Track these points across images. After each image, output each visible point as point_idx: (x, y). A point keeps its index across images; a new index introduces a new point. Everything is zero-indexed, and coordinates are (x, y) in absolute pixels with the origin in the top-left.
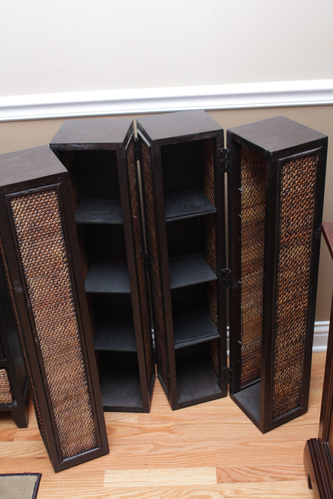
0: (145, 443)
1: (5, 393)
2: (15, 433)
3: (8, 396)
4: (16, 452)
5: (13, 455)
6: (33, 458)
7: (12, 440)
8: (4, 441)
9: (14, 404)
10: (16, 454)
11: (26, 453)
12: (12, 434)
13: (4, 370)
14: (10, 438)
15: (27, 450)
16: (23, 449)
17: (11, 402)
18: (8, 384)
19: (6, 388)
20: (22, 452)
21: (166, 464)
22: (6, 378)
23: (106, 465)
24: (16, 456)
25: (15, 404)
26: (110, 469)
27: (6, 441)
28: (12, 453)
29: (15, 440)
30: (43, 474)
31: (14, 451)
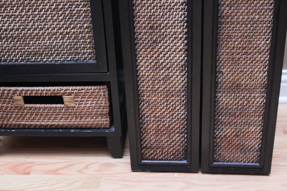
0: (175, 181)
1: (103, 115)
2: (32, 166)
3: (105, 119)
4: (32, 185)
5: (29, 188)
7: (28, 174)
8: (19, 174)
9: (111, 129)
10: (31, 187)
11: (43, 186)
12: (28, 167)
13: (105, 87)
14: (27, 171)
15: (44, 184)
16: (40, 183)
17: (108, 126)
18: (108, 105)
19: (104, 110)
20: (39, 185)
22: (107, 96)
24: (31, 189)
25: (113, 129)
27: (22, 174)
28: (27, 186)
29: (31, 173)
31: (30, 184)
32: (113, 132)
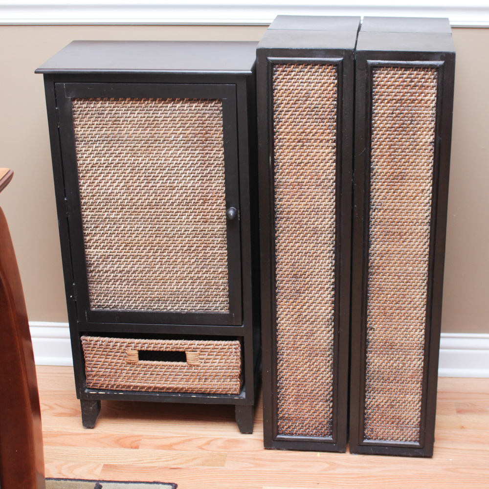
0: (318, 461)
1: (232, 377)
2: (140, 440)
3: (235, 383)
4: (142, 460)
5: (139, 464)
6: (165, 468)
7: (137, 447)
8: (125, 448)
9: (241, 396)
10: (142, 462)
11: (155, 462)
12: (136, 441)
13: (238, 342)
14: (134, 445)
15: (157, 459)
16: (152, 458)
17: (237, 391)
18: (239, 364)
19: (235, 370)
20: (150, 461)
21: (345, 484)
22: (239, 354)
23: (265, 481)
24: (141, 465)
25: (243, 395)
26: (270, 486)
27: (128, 448)
28: (136, 461)
29: (140, 447)
30: (178, 485)
31: (140, 459)
32: (244, 399)
